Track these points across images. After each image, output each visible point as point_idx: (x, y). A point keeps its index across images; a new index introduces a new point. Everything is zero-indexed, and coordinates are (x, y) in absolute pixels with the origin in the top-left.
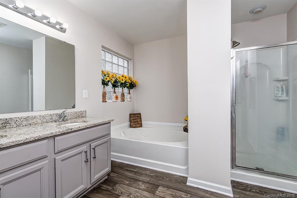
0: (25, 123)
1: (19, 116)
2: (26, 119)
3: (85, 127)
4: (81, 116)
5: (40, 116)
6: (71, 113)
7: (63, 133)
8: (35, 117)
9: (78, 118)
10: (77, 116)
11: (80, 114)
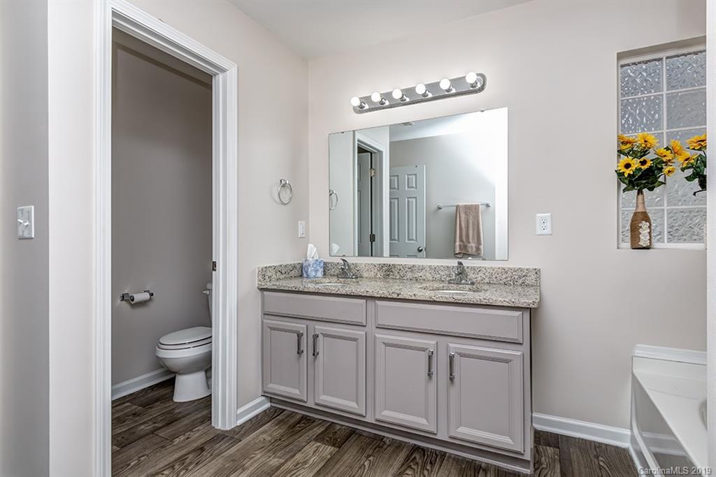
0: (409, 275)
1: (403, 264)
2: (412, 268)
3: (429, 299)
4: (520, 281)
5: (430, 267)
6: (492, 271)
7: (384, 297)
8: (422, 268)
9: (510, 285)
10: (509, 279)
11: (516, 277)
